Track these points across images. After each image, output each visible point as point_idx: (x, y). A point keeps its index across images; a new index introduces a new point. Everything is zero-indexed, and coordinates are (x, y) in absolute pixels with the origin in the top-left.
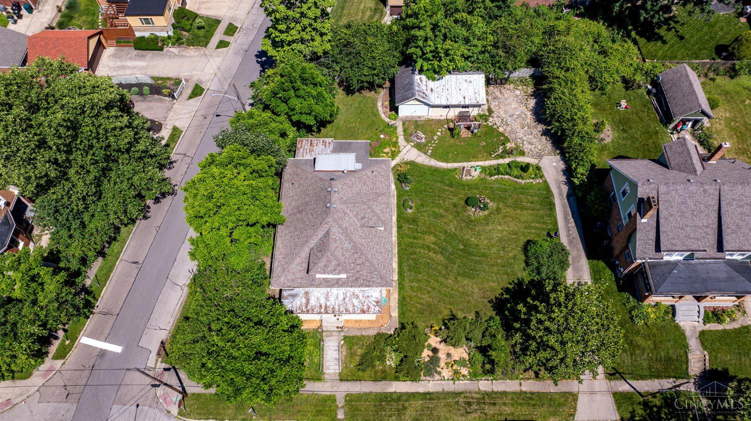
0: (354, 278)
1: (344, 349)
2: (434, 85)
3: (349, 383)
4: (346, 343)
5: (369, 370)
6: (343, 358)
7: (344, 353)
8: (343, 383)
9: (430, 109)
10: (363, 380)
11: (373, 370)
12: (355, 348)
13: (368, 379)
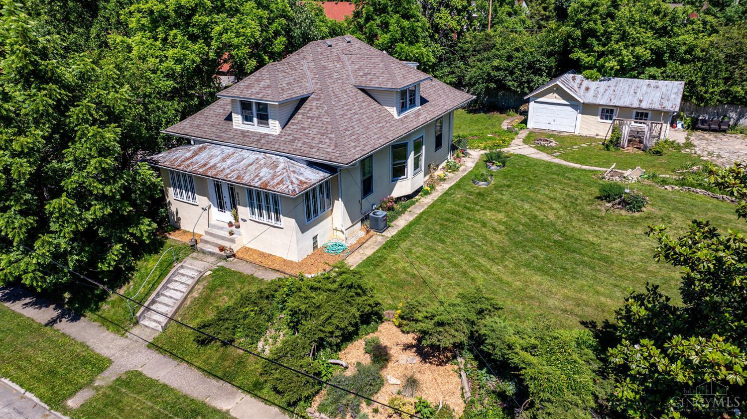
0: (290, 137)
1: (200, 287)
2: (593, 85)
3: (158, 355)
4: (213, 277)
5: (214, 345)
6: (188, 302)
7: (195, 294)
8: (149, 352)
9: (580, 115)
10: (187, 362)
11: (221, 349)
12: (221, 292)
13: (197, 364)
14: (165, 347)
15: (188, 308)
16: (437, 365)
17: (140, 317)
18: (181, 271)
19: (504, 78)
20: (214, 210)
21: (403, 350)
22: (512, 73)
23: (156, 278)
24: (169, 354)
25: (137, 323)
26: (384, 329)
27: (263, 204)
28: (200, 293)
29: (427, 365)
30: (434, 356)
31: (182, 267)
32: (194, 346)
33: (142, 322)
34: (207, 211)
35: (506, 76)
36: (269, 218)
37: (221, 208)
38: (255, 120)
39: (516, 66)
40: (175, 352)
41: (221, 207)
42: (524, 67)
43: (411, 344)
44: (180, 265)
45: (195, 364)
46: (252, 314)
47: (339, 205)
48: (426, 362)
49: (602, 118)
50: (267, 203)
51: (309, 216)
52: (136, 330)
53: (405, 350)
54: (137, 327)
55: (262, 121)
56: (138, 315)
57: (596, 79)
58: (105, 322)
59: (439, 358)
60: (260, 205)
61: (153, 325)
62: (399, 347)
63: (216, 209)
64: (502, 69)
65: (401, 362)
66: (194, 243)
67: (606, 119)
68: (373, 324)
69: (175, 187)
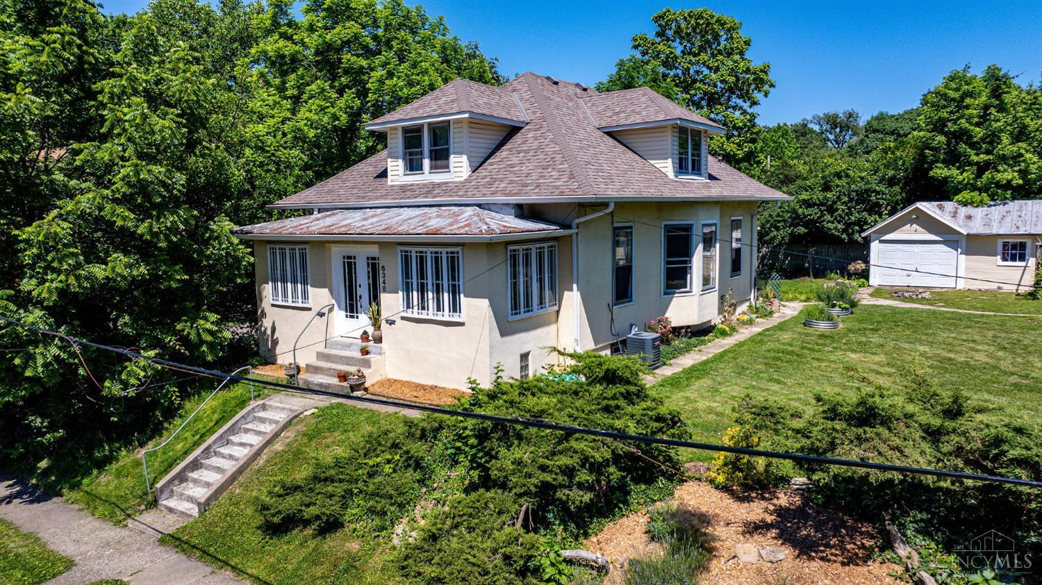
0: (486, 180)
1: (290, 434)
2: (979, 213)
3: (175, 556)
4: (318, 416)
5: (297, 535)
6: (261, 461)
7: (278, 446)
8: (159, 550)
9: (963, 258)
10: (234, 568)
11: (312, 544)
12: (329, 440)
13: (254, 572)
14: (196, 541)
15: (259, 471)
16: (843, 564)
17: (162, 490)
18: (262, 414)
19: (819, 218)
20: (339, 315)
21: (744, 533)
22: (831, 210)
23: (211, 424)
24: (198, 553)
25: (154, 504)
26: (690, 494)
27: (430, 281)
28: (288, 444)
29: (816, 564)
30: (827, 546)
31: (264, 407)
32: (254, 539)
33: (165, 503)
34: (324, 318)
35: (823, 215)
36: (439, 310)
37: (352, 311)
38: (426, 163)
39: (839, 198)
40: (212, 549)
41: (352, 309)
42: (851, 200)
43: (763, 521)
44: (260, 402)
45: (249, 571)
46: (388, 469)
47: (572, 300)
48: (811, 558)
49: (1004, 259)
50: (437, 279)
51: (515, 307)
52: (149, 517)
53: (751, 533)
54: (153, 512)
55: (439, 163)
56: (158, 485)
57: (981, 204)
58: (92, 501)
59: (843, 549)
60: (422, 285)
61: (184, 506)
62: (733, 528)
63: (343, 313)
64: (815, 204)
65: (744, 558)
66: (295, 372)
67: (1013, 259)
68: (661, 482)
69: (275, 280)
